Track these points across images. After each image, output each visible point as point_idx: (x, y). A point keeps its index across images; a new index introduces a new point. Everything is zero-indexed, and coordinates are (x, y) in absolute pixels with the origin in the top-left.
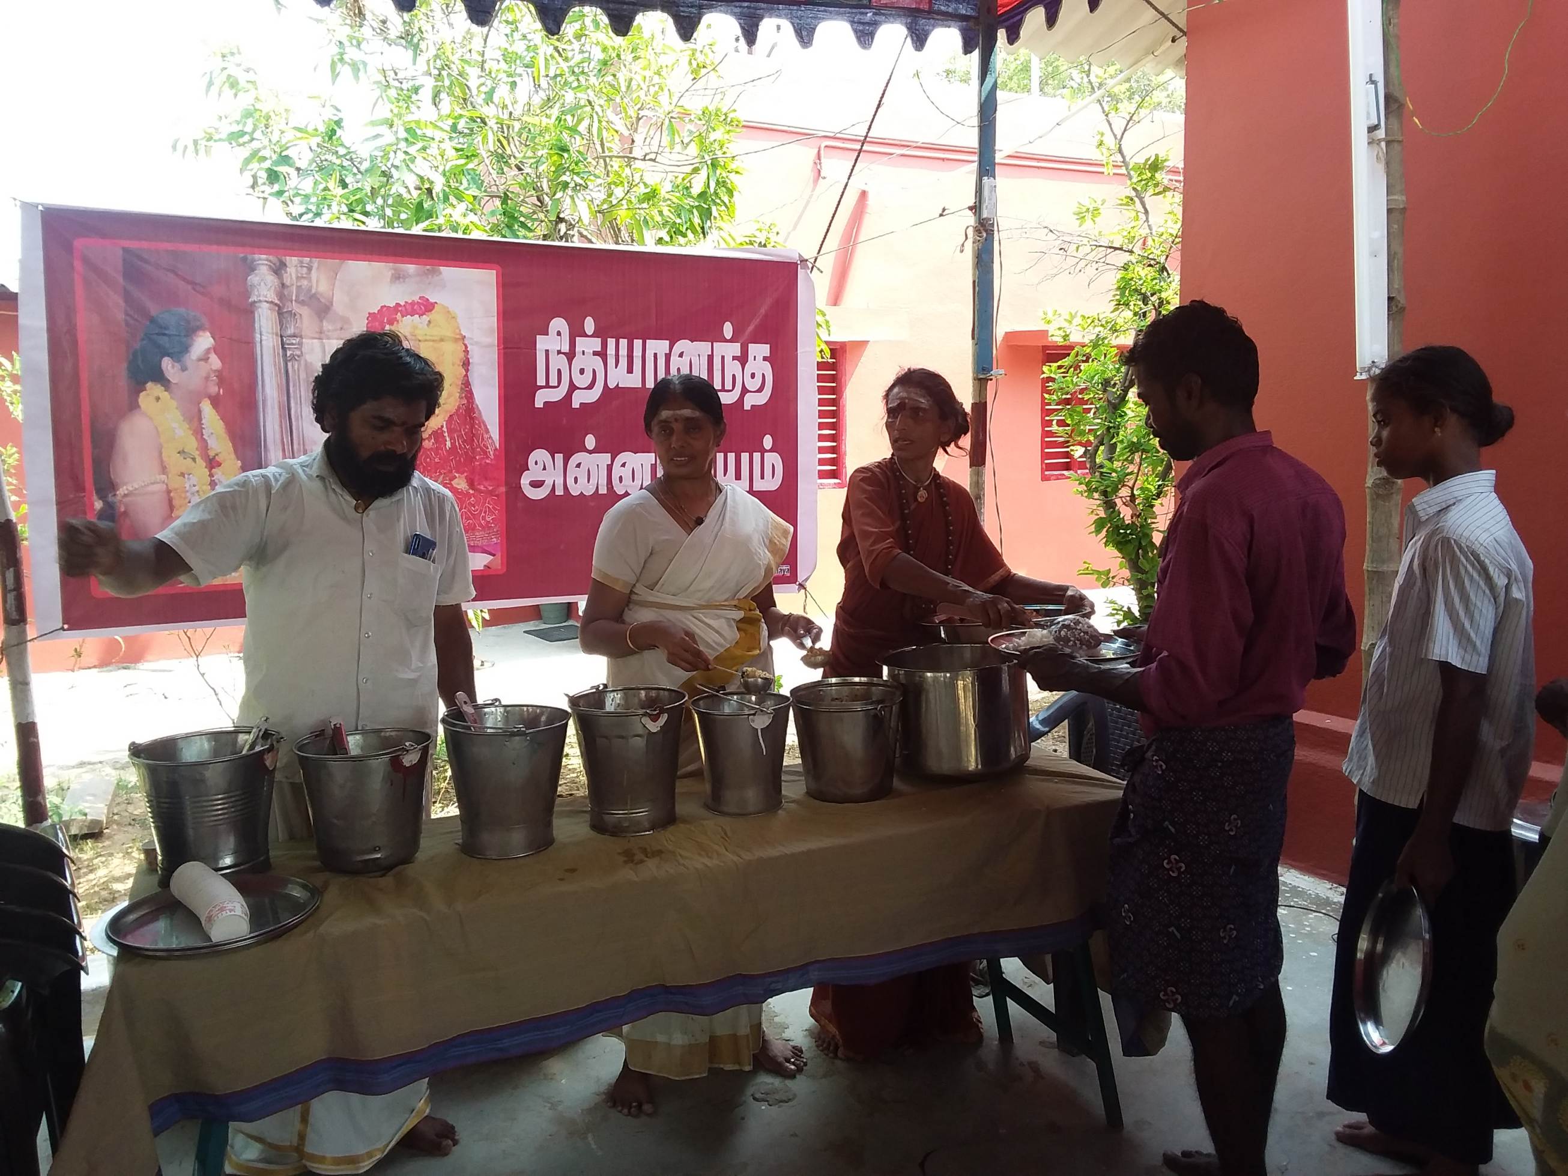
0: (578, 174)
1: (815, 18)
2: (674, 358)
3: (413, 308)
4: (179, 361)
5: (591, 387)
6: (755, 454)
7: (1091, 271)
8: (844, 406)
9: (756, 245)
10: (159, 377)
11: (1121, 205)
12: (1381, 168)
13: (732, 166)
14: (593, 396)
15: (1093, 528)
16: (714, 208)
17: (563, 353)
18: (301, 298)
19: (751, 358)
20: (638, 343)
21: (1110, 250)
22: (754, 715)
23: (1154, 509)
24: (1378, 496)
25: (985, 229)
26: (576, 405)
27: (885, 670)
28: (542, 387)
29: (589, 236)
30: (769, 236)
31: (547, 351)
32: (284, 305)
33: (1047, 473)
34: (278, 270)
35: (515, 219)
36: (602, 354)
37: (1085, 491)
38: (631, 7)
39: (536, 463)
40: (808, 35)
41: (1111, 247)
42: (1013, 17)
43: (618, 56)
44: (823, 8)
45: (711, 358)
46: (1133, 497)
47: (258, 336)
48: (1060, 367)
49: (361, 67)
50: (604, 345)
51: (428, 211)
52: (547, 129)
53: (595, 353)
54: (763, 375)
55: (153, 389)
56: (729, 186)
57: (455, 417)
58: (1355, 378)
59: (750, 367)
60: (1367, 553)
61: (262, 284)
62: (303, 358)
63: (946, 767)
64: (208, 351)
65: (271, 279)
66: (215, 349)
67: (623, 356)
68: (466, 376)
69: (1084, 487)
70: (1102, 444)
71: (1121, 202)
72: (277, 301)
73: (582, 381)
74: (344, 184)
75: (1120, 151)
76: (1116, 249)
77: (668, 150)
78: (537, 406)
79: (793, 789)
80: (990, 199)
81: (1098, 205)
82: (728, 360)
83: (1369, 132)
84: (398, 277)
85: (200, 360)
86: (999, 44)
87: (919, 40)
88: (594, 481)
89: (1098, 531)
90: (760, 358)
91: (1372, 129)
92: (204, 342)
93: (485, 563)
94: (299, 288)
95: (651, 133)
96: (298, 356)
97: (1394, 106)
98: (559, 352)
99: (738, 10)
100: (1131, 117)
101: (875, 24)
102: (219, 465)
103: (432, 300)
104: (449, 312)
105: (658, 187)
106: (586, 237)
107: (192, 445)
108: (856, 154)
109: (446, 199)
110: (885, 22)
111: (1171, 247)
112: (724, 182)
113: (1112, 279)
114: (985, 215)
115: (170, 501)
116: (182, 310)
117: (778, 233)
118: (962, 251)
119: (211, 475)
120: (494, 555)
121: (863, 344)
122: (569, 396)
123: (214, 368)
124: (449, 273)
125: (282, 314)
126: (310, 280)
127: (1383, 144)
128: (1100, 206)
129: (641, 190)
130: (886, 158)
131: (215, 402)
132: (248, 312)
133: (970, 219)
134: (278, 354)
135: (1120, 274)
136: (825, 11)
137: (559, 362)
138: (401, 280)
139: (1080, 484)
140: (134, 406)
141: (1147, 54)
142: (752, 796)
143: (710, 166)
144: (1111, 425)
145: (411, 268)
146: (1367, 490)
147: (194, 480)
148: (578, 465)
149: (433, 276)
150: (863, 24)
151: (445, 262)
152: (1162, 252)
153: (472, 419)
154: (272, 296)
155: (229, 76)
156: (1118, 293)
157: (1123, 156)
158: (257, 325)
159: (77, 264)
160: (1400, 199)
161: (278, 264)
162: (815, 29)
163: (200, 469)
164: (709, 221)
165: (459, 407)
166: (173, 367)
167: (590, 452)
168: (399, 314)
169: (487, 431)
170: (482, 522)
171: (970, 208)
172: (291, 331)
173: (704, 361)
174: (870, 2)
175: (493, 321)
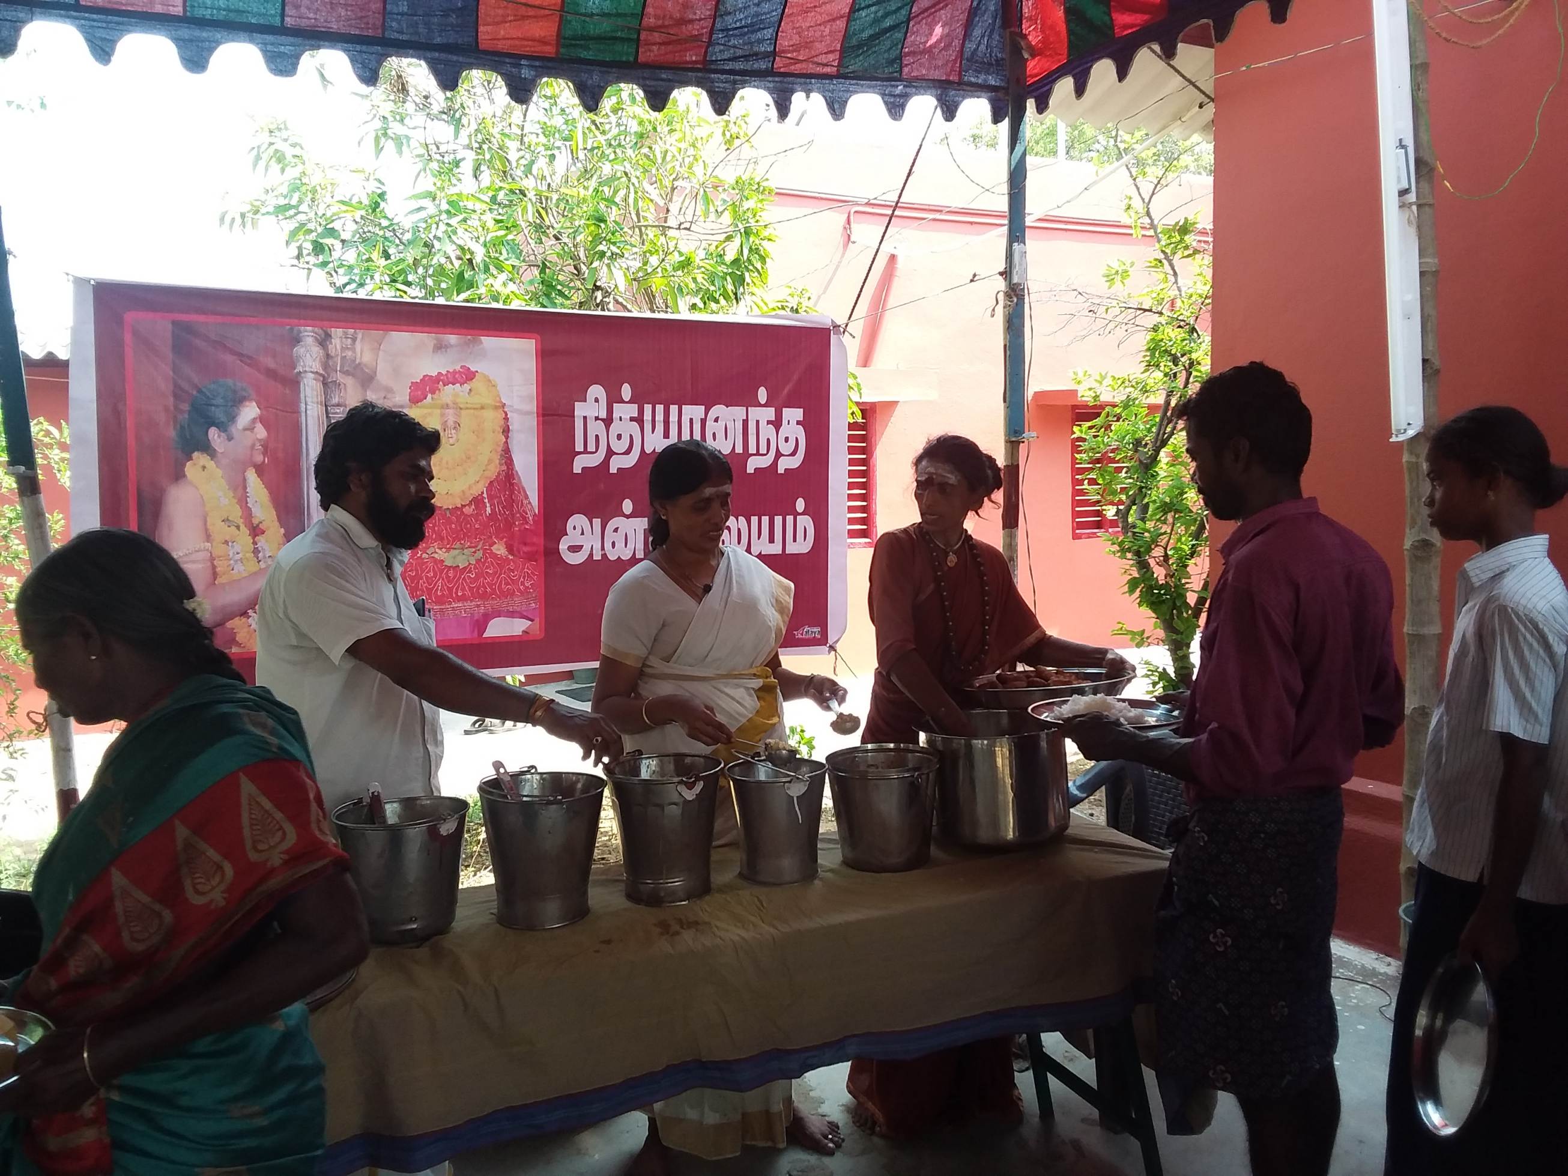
0: (614, 243)
1: (848, 91)
2: (709, 423)
3: (454, 377)
4: (225, 431)
5: (628, 452)
6: (788, 517)
7: (1120, 332)
8: (874, 466)
9: (788, 310)
10: (206, 448)
11: (1149, 267)
12: (1412, 232)
13: (764, 233)
14: (630, 461)
15: (1126, 588)
16: (747, 274)
17: (601, 420)
18: (345, 369)
19: (785, 422)
20: (674, 409)
21: (1139, 312)
22: (790, 782)
23: (1188, 569)
24: (1417, 558)
25: (1015, 294)
26: (613, 470)
27: (922, 737)
28: (579, 453)
29: (625, 303)
30: (802, 301)
31: (585, 418)
32: (329, 375)
33: (1077, 531)
34: (324, 341)
35: (554, 288)
36: (639, 420)
37: (1118, 552)
38: (668, 84)
39: (574, 528)
40: (840, 108)
41: (1140, 309)
42: (1042, 87)
43: (655, 129)
44: (854, 81)
45: (745, 423)
46: (1166, 557)
47: (303, 406)
48: (1090, 428)
49: (404, 141)
50: (641, 411)
51: (469, 281)
52: (585, 200)
53: (632, 419)
54: (797, 439)
55: (200, 458)
56: (762, 253)
57: (495, 484)
58: (1391, 440)
59: (784, 431)
60: (1407, 616)
61: (308, 355)
63: (984, 835)
64: (254, 421)
65: (316, 351)
66: (262, 419)
67: (659, 421)
68: (506, 442)
69: (1116, 548)
70: (1135, 504)
71: (1149, 264)
72: (321, 372)
73: (619, 446)
74: (387, 256)
75: (1148, 214)
76: (1145, 310)
77: (702, 219)
78: (575, 471)
79: (829, 857)
80: (1020, 264)
81: (1127, 267)
82: (763, 424)
83: (1399, 196)
84: (439, 347)
85: (245, 429)
86: (1027, 113)
87: (949, 112)
88: (631, 545)
89: (1131, 591)
90: (793, 422)
91: (1403, 193)
92: (249, 412)
93: (524, 628)
94: (344, 358)
95: (687, 201)
97: (1424, 171)
98: (597, 418)
99: (771, 85)
100: (1159, 182)
101: (906, 96)
102: (263, 532)
103: (473, 369)
104: (490, 381)
105: (693, 255)
106: (621, 304)
107: (236, 513)
108: (888, 218)
109: (487, 269)
110: (916, 94)
111: (1201, 308)
112: (757, 249)
113: (1142, 340)
114: (1015, 280)
115: (214, 567)
116: (230, 382)
117: (809, 298)
118: (993, 316)
119: (255, 543)
120: (532, 620)
121: (893, 404)
122: (606, 462)
123: (259, 437)
124: (489, 342)
125: (327, 384)
126: (353, 350)
127: (1414, 208)
128: (1129, 269)
129: (676, 258)
130: (916, 223)
131: (260, 470)
132: (293, 383)
133: (1001, 284)
134: (323, 423)
135: (1150, 336)
136: (857, 84)
137: (596, 428)
138: (443, 350)
139: (1113, 544)
140: (178, 475)
141: (1174, 120)
142: (788, 864)
143: (743, 234)
144: (1143, 485)
145: (452, 339)
146: (1406, 552)
147: (237, 547)
148: (616, 530)
149: (473, 346)
150: (894, 96)
151: (486, 332)
152: (1192, 313)
153: (512, 484)
154: (317, 366)
155: (277, 151)
156: (1148, 354)
157: (1150, 218)
158: (302, 396)
159: (128, 338)
160: (1432, 261)
161: (323, 336)
162: (846, 102)
163: (244, 537)
164: (741, 288)
165: (499, 474)
166: (219, 436)
167: (628, 517)
168: (439, 382)
169: (527, 497)
170: (521, 587)
171: (1001, 274)
172: (335, 401)
173: (739, 426)
174: (901, 75)
175: (532, 389)
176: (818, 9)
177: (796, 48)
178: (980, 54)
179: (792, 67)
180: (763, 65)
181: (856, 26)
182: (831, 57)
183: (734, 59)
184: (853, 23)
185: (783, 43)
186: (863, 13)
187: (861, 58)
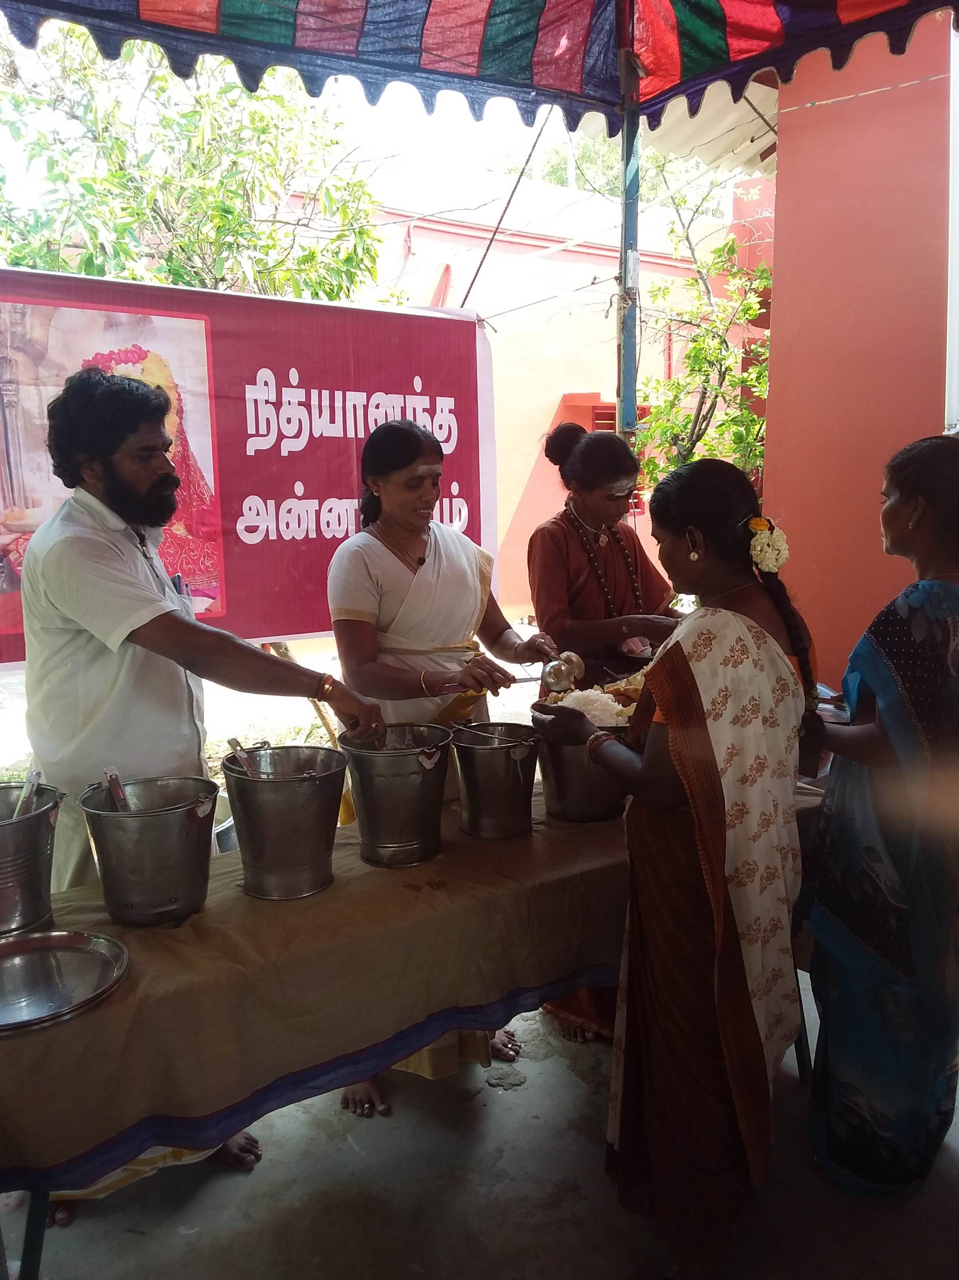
1: (486, 93)
2: (371, 410)
3: (126, 356)
5: (297, 436)
11: (687, 285)
13: (374, 234)
14: (299, 444)
16: (359, 273)
17: (271, 403)
18: (16, 345)
19: (438, 410)
20: (338, 395)
21: (682, 324)
22: (515, 747)
25: (628, 296)
26: (284, 453)
28: (252, 436)
31: (256, 401)
35: (181, 276)
36: (307, 405)
38: (323, 70)
39: (250, 509)
40: (480, 109)
42: (654, 105)
44: (492, 85)
45: (404, 410)
50: (308, 396)
52: (210, 191)
53: (300, 404)
54: (449, 426)
56: (373, 253)
59: (438, 419)
62: (20, 404)
67: (325, 406)
68: (181, 423)
71: (687, 283)
73: (290, 430)
75: (688, 239)
76: (686, 323)
78: (248, 453)
80: (634, 270)
82: (419, 412)
84: (110, 325)
86: (640, 130)
88: (301, 525)
90: (446, 410)
93: (207, 606)
94: (13, 334)
96: (15, 403)
98: (267, 402)
99: (419, 81)
100: (697, 210)
101: (536, 103)
103: (144, 348)
104: (161, 360)
105: (314, 251)
110: (545, 103)
112: (368, 249)
113: (686, 349)
114: (630, 284)
118: (606, 317)
120: (214, 598)
122: (277, 445)
124: (160, 322)
128: (669, 286)
129: (299, 253)
133: (615, 288)
135: (691, 345)
136: (494, 87)
137: (267, 412)
138: (114, 328)
143: (357, 234)
145: (123, 317)
148: (289, 511)
149: (144, 325)
150: (527, 102)
151: (155, 311)
152: (724, 326)
153: (188, 466)
156: (690, 360)
157: (691, 243)
162: (485, 103)
167: (300, 498)
168: (113, 362)
169: (203, 478)
170: (202, 567)
171: (616, 278)
173: (398, 410)
174: (532, 81)
175: (204, 371)
176: (459, 11)
177: (441, 46)
178: (597, 70)
179: (437, 65)
180: (410, 60)
181: (492, 31)
182: (471, 59)
183: (384, 51)
184: (490, 28)
185: (429, 41)
186: (498, 20)
187: (497, 62)
